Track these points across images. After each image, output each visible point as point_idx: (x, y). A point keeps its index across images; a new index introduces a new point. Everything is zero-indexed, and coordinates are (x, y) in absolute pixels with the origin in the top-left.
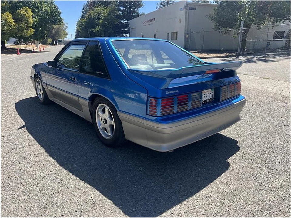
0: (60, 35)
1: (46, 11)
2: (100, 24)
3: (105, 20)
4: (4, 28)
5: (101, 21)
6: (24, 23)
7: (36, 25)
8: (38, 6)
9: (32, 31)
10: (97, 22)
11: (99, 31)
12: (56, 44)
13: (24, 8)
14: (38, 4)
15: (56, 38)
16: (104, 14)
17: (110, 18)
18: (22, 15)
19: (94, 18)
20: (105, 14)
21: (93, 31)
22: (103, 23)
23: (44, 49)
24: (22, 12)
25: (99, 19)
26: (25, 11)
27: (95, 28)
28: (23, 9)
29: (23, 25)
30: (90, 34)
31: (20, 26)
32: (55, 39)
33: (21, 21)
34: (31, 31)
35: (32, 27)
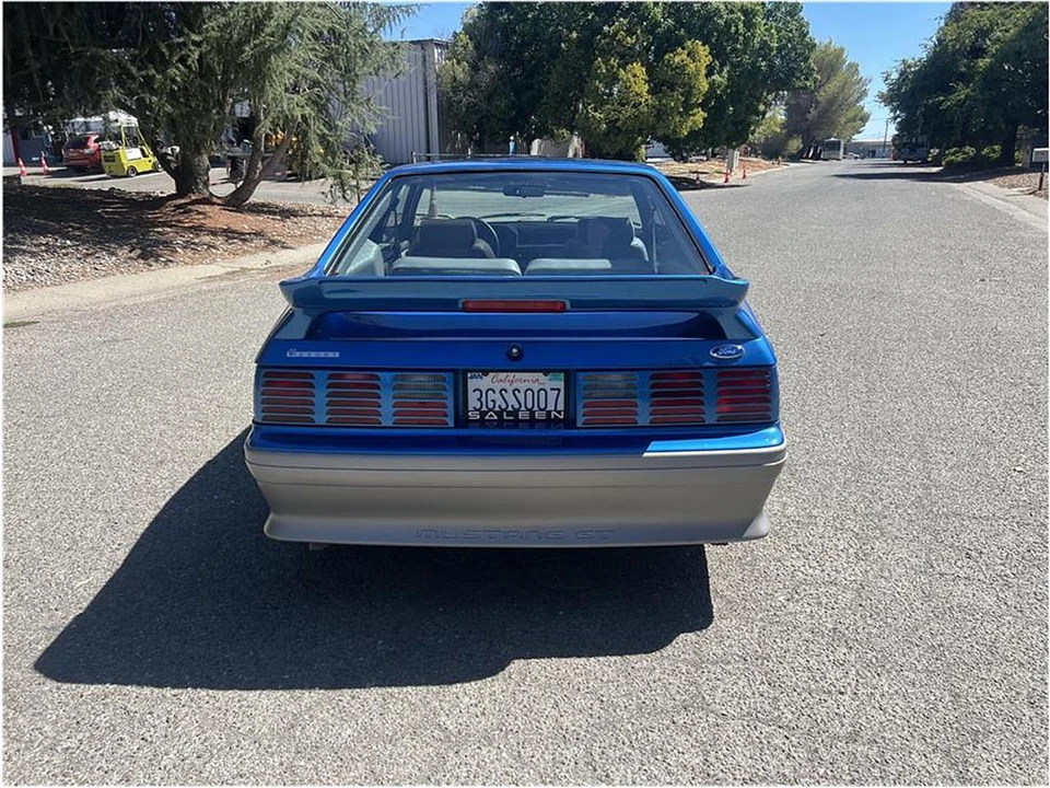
0: (832, 124)
1: (764, 44)
2: (979, 73)
3: (1001, 58)
4: (620, 112)
5: (983, 63)
6: (678, 94)
7: (718, 98)
8: (737, 31)
9: (699, 117)
10: (964, 69)
11: (964, 102)
12: (816, 157)
13: (689, 43)
14: (736, 26)
15: (819, 135)
16: (1006, 31)
17: (1024, 47)
18: (677, 68)
19: (955, 52)
20: (1012, 31)
21: (940, 103)
22: (991, 68)
23: (744, 177)
24: (680, 57)
25: (977, 52)
26: (688, 55)
27: (949, 91)
28: (683, 49)
29: (674, 100)
30: (925, 119)
31: (665, 106)
32: (814, 138)
33: (672, 88)
34: (696, 118)
35: (703, 106)
